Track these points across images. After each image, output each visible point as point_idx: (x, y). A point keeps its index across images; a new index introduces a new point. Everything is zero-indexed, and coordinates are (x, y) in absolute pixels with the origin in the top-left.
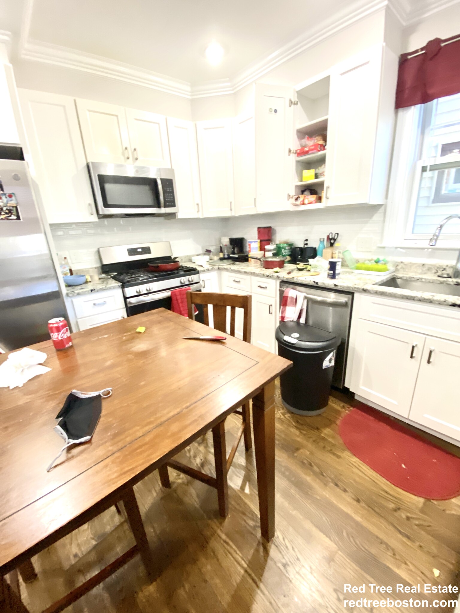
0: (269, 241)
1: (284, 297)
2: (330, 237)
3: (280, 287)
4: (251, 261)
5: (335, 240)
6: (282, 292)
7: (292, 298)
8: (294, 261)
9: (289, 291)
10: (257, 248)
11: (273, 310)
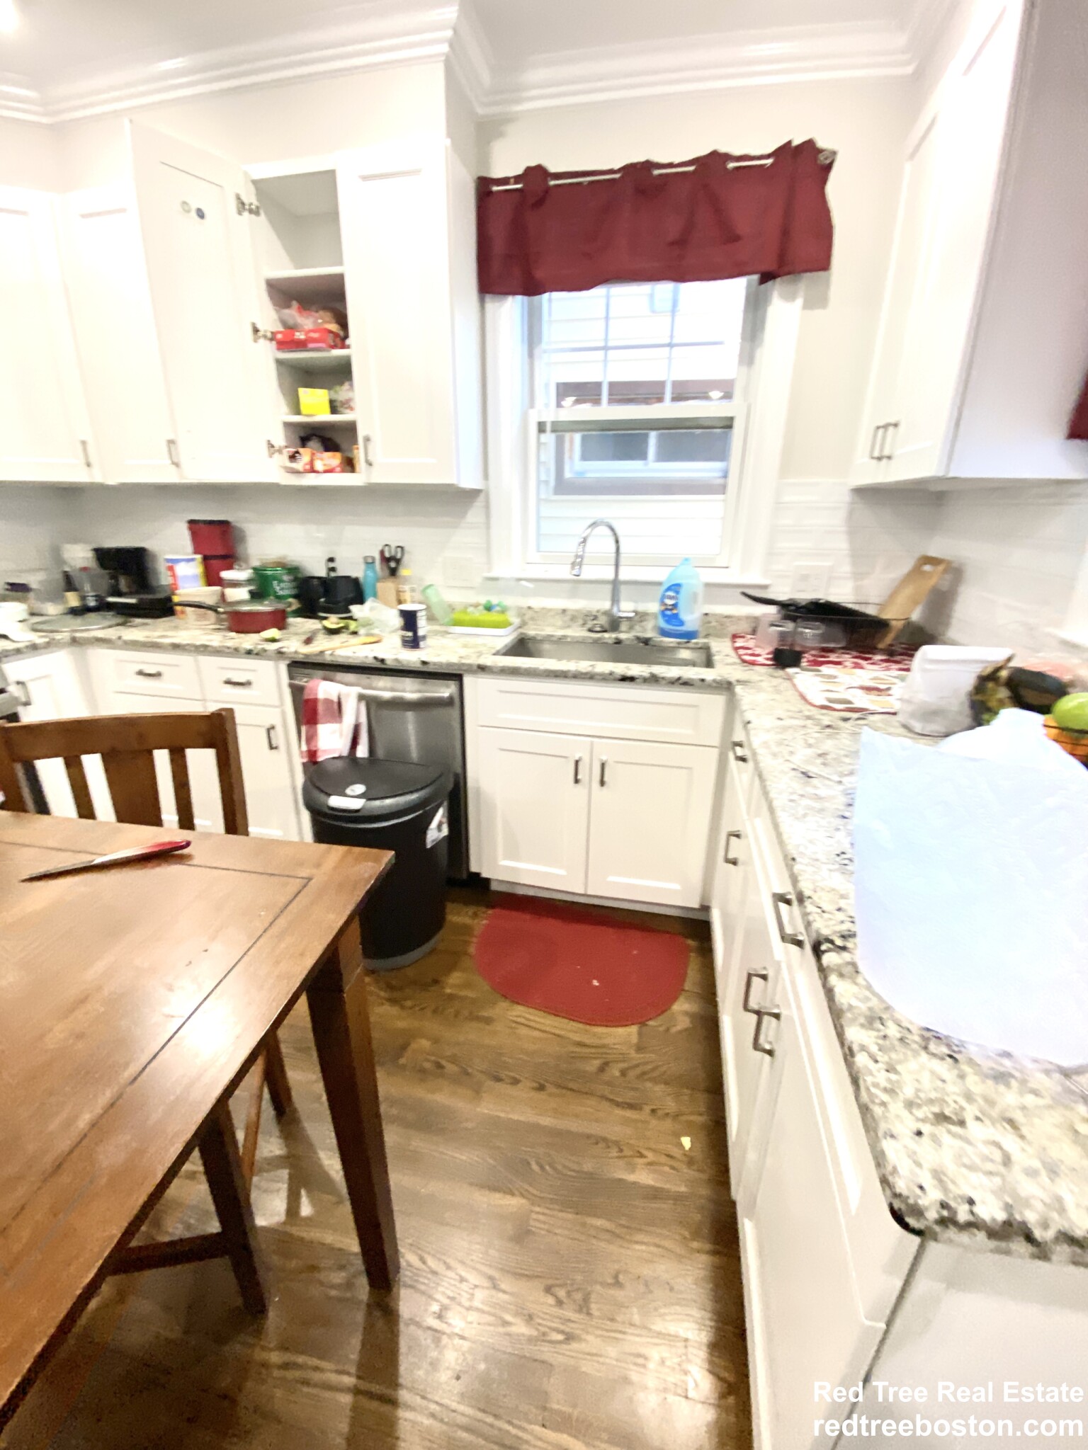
0: (230, 558)
1: (307, 701)
2: (387, 555)
3: (291, 677)
4: (183, 612)
5: (398, 561)
6: (297, 691)
7: (328, 702)
8: (309, 609)
9: (318, 686)
10: (195, 577)
11: (279, 738)
